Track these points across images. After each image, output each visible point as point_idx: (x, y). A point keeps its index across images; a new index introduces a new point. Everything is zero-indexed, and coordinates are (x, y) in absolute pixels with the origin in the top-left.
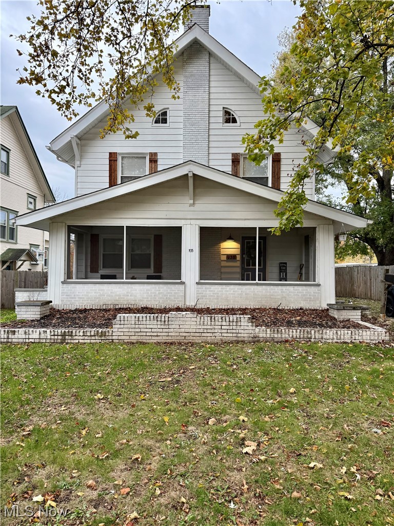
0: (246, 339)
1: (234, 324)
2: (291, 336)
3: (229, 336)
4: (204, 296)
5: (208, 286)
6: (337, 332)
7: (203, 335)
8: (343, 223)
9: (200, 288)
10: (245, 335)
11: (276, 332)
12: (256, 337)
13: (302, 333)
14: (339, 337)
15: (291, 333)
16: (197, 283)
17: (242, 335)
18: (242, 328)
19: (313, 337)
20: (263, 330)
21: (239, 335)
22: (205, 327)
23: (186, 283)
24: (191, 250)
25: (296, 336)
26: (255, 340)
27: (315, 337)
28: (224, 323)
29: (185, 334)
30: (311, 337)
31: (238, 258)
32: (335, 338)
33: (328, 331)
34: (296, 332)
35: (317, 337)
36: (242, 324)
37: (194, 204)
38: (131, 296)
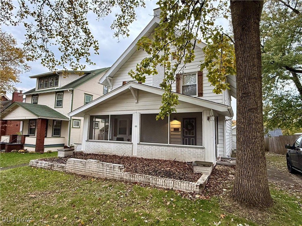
0: (117, 179)
1: (112, 169)
2: (139, 180)
3: (110, 176)
4: (141, 151)
5: (143, 146)
6: (164, 181)
7: (99, 173)
8: (212, 109)
9: (139, 147)
10: (117, 176)
11: (132, 176)
12: (122, 178)
13: (145, 179)
14: (166, 184)
15: (139, 178)
16: (138, 144)
17: (116, 176)
18: (116, 172)
19: (151, 183)
20: (125, 174)
21: (114, 176)
22: (100, 169)
23: (133, 143)
24: (136, 126)
25: (142, 181)
26: (121, 180)
27: (152, 182)
28: (108, 168)
29: (91, 172)
30: (150, 182)
31: (180, 130)
32: (164, 185)
33: (159, 180)
34: (142, 178)
35: (153, 183)
36: (116, 169)
37: (138, 102)
38: (110, 149)
